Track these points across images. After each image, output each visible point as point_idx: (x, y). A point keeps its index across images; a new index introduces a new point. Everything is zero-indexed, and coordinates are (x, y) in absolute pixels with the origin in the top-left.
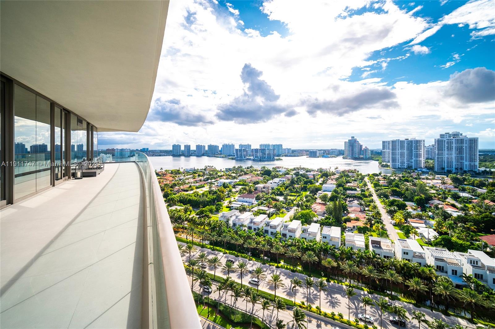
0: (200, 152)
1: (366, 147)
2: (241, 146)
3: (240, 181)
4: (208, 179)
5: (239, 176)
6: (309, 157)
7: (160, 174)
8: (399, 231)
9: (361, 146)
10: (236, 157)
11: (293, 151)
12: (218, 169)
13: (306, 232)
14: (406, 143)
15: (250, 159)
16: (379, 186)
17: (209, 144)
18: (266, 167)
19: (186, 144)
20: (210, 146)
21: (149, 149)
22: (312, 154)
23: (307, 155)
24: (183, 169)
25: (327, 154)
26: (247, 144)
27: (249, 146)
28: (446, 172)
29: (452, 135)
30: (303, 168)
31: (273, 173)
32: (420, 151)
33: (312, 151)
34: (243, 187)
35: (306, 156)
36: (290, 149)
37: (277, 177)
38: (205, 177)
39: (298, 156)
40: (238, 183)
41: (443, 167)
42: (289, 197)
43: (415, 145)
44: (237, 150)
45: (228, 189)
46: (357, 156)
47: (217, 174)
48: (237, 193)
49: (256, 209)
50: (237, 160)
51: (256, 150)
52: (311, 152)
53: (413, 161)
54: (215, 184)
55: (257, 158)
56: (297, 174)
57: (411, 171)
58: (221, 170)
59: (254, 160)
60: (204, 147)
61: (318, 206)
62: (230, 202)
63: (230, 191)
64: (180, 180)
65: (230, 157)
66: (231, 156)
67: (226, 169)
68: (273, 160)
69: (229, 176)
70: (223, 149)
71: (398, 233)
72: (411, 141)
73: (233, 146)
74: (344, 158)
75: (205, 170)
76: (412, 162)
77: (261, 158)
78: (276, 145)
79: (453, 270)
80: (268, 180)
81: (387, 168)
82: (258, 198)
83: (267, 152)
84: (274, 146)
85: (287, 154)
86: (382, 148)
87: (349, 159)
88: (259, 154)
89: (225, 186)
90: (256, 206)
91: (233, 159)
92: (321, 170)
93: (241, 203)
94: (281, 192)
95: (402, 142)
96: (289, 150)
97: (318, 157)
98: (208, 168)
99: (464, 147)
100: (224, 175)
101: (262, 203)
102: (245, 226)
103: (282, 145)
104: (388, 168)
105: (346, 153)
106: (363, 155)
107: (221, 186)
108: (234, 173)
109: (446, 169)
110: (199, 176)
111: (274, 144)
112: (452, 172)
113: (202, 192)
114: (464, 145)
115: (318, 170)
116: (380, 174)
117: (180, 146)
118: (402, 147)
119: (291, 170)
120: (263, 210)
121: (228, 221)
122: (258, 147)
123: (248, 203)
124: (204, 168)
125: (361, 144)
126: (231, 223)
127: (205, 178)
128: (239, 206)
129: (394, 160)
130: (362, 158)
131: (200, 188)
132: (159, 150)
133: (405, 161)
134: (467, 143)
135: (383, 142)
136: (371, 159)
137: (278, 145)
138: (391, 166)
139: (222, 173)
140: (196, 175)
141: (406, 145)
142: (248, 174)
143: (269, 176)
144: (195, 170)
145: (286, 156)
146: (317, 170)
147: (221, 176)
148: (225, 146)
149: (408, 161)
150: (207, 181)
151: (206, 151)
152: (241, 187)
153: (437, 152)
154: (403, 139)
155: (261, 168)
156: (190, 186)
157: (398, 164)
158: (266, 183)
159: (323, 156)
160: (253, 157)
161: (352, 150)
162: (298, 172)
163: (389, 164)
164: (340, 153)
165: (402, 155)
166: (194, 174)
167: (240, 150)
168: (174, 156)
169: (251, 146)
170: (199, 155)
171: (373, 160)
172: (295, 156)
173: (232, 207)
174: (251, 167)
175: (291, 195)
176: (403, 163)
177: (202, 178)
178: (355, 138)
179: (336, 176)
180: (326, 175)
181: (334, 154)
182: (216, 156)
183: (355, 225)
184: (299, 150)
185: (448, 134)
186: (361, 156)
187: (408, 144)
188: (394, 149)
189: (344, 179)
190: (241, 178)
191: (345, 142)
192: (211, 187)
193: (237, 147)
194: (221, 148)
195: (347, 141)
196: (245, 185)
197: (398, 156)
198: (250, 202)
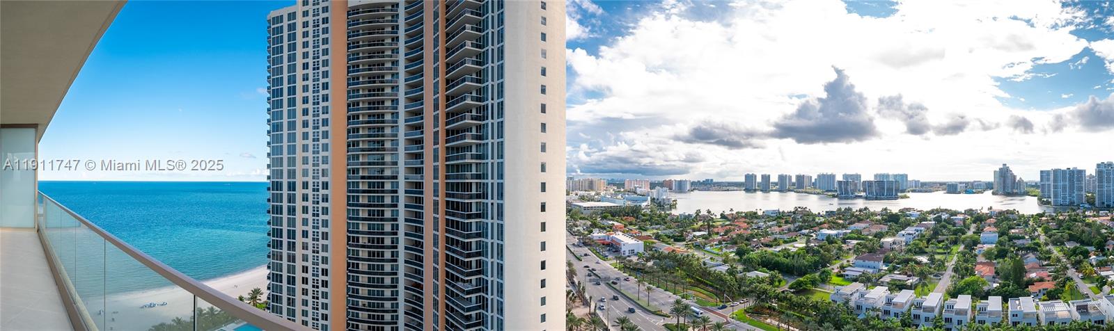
0: (784, 185)
1: (1021, 178)
2: (845, 176)
3: (852, 232)
4: (801, 228)
5: (849, 224)
6: (948, 194)
7: (730, 217)
9: (1014, 177)
10: (838, 193)
11: (924, 184)
12: (815, 212)
14: (1067, 174)
15: (860, 197)
17: (798, 174)
19: (764, 173)
20: (798, 177)
21: (714, 181)
22: (952, 189)
23: (943, 190)
24: (762, 211)
25: (971, 188)
26: (854, 174)
27: (858, 177)
30: (946, 210)
31: (902, 219)
32: (1082, 183)
33: (950, 184)
34: (859, 241)
35: (943, 192)
36: (919, 181)
37: (909, 225)
38: (797, 224)
39: (930, 191)
40: (850, 235)
41: (1103, 201)
42: (937, 257)
43: (1076, 176)
44: (840, 183)
45: (837, 245)
46: (1010, 191)
47: (814, 220)
48: (851, 252)
49: (887, 279)
50: (841, 198)
51: (870, 183)
52: (948, 186)
53: (1075, 195)
54: (812, 236)
55: (871, 196)
56: (938, 220)
58: (819, 213)
59: (866, 198)
60: (790, 177)
61: (982, 269)
62: (842, 267)
63: (840, 249)
64: (759, 228)
65: (830, 193)
66: (831, 191)
67: (827, 212)
68: (896, 198)
69: (834, 223)
70: (818, 180)
72: (1073, 171)
73: (833, 176)
74: (993, 194)
75: (794, 213)
76: (1073, 197)
77: (877, 194)
78: (899, 175)
80: (897, 231)
81: (1049, 206)
82: (886, 261)
83: (886, 186)
84: (896, 176)
85: (914, 188)
86: (1040, 180)
87: (1001, 195)
88: (875, 189)
89: (830, 240)
90: (886, 274)
91: (834, 196)
92: (970, 212)
93: (862, 270)
94: (921, 249)
95: (1064, 172)
96: (917, 182)
97: (960, 193)
98: (799, 209)
100: (824, 223)
101: (895, 268)
102: (879, 310)
103: (906, 176)
104: (1051, 206)
105: (995, 186)
106: (1017, 189)
107: (823, 240)
108: (840, 219)
109: (1106, 203)
110: (787, 222)
111: (895, 174)
113: (795, 250)
116: (1044, 213)
117: (756, 176)
118: (1064, 179)
119: (927, 212)
120: (900, 280)
121: (847, 302)
122: (872, 179)
123: (872, 268)
124: (793, 210)
125: (1015, 175)
126: (852, 304)
127: (796, 226)
128: (858, 274)
129: (1056, 196)
130: (1016, 193)
131: (791, 242)
132: (726, 183)
133: (1067, 195)
135: (1041, 172)
136: (1027, 194)
137: (901, 175)
138: (1053, 203)
139: (821, 218)
140: (783, 221)
141: (1068, 176)
142: (862, 220)
143: (896, 223)
144: (779, 213)
145: (914, 191)
146: (963, 212)
147: (821, 224)
148: (822, 177)
149: (1070, 196)
150: (799, 231)
151: (794, 184)
152: (855, 242)
153: (1097, 184)
154: (1065, 169)
155: (882, 211)
156: (775, 239)
157: (1060, 200)
158: (894, 235)
159: (967, 192)
160: (865, 194)
161: (1004, 183)
162: (940, 217)
163: (1050, 200)
165: (1064, 187)
166: (779, 220)
167: (847, 183)
168: (747, 190)
169: (860, 178)
170: (783, 190)
171: (1029, 195)
172: (926, 192)
173: (847, 275)
174: (865, 209)
175: (939, 253)
176: (1064, 198)
177: (791, 226)
178: (1007, 166)
179: (993, 221)
180: (979, 219)
181: (979, 188)
182: (807, 191)
184: (931, 183)
186: (1015, 191)
187: (1070, 174)
188: (1055, 181)
189: (1004, 224)
190: (852, 226)
191: (995, 172)
192: (808, 241)
193: (839, 178)
194: (816, 179)
195: (998, 170)
196: (863, 239)
197: (1060, 190)
198: (874, 268)
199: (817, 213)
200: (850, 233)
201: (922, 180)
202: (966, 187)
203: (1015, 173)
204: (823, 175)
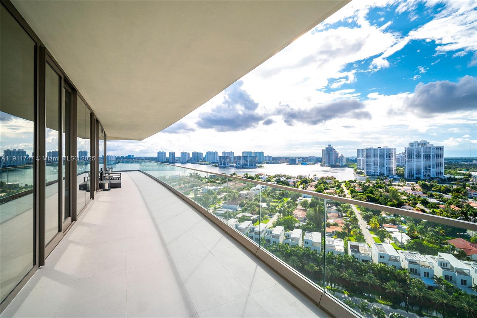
1: (342, 155)
2: (224, 153)
4: (193, 186)
5: (223, 183)
6: (289, 164)
8: (375, 236)
9: (338, 154)
10: (219, 164)
11: (274, 159)
12: (203, 175)
13: (289, 238)
14: (379, 151)
15: (233, 166)
16: (355, 192)
17: (194, 152)
18: (249, 174)
19: (171, 151)
20: (194, 154)
21: (135, 156)
22: (292, 161)
23: (286, 162)
24: (169, 176)
25: (305, 161)
26: (230, 151)
27: (232, 153)
28: (415, 178)
29: (420, 144)
30: (284, 175)
32: (392, 158)
33: (291, 158)
34: (227, 193)
35: (286, 164)
36: (271, 156)
38: (191, 183)
39: (278, 163)
40: (223, 190)
41: (413, 174)
42: (272, 204)
43: (387, 153)
44: (220, 157)
45: (214, 196)
46: (334, 164)
47: (201, 181)
48: (222, 200)
49: (240, 215)
50: (220, 167)
51: (239, 158)
52: (291, 160)
53: (385, 168)
54: (200, 191)
55: (239, 166)
56: (278, 181)
57: (383, 178)
59: (237, 167)
60: (189, 154)
61: (299, 212)
62: (215, 209)
63: (215, 198)
65: (214, 164)
66: (215, 163)
67: (210, 175)
68: (255, 168)
69: (214, 182)
70: (207, 156)
71: (374, 238)
72: (384, 150)
73: (217, 153)
74: (321, 165)
75: (190, 177)
76: (384, 170)
77: (243, 165)
78: (258, 152)
79: (425, 273)
80: (251, 187)
81: (361, 175)
82: (241, 205)
83: (249, 160)
84: (256, 153)
85: (268, 161)
86: (356, 156)
87: (327, 166)
88: (242, 162)
89: (210, 192)
90: (240, 213)
91: (216, 166)
92: (300, 177)
93: (226, 210)
94: (263, 198)
95: (375, 150)
96: (270, 157)
97: (298, 164)
98: (193, 174)
99: (431, 155)
100: (208, 183)
101: (246, 210)
103: (263, 153)
104: (363, 175)
105: (324, 160)
106: (339, 162)
107: (206, 193)
108: (218, 179)
109: (415, 176)
110: (184, 183)
111: (256, 151)
112: (420, 178)
114: (431, 153)
115: (298, 177)
116: (355, 181)
117: (165, 153)
118: (375, 155)
119: (273, 177)
120: (247, 216)
122: (241, 155)
123: (232, 209)
124: (189, 175)
125: (338, 152)
127: (190, 185)
128: (223, 212)
129: (368, 168)
130: (338, 165)
132: (144, 157)
133: (378, 168)
134: (434, 151)
135: (358, 150)
136: (347, 166)
138: (365, 173)
139: (207, 180)
140: (182, 182)
141: (379, 153)
142: (231, 180)
144: (180, 177)
145: (267, 163)
146: (296, 177)
148: (209, 153)
149: (381, 168)
150: (192, 188)
151: (191, 158)
152: (225, 194)
153: (407, 160)
154: (376, 147)
155: (244, 175)
157: (372, 171)
158: (249, 190)
159: (302, 164)
160: (236, 164)
161: (329, 158)
162: (280, 179)
163: (363, 171)
164: (318, 160)
165: (375, 162)
166: (180, 181)
167: (224, 158)
168: (159, 163)
169: (233, 154)
170: (184, 162)
171: (348, 167)
172: (275, 163)
173: (218, 213)
174: (234, 174)
175: (273, 202)
176: (376, 170)
177: (187, 185)
178: (332, 146)
179: (315, 183)
180: (305, 182)
181: (312, 161)
182: (200, 163)
183: (334, 230)
184: (279, 157)
185: (416, 143)
186: (338, 164)
187: (381, 152)
188: (368, 157)
189: (322, 186)
190: (225, 185)
191: (323, 150)
192: (196, 194)
193: (220, 154)
194: (205, 155)
195: (325, 149)
196: (230, 192)
197: (371, 164)
198: (234, 209)
199: (204, 177)
200: (223, 188)
201: (273, 156)
202: (303, 161)
203: (338, 151)
204: (210, 152)
